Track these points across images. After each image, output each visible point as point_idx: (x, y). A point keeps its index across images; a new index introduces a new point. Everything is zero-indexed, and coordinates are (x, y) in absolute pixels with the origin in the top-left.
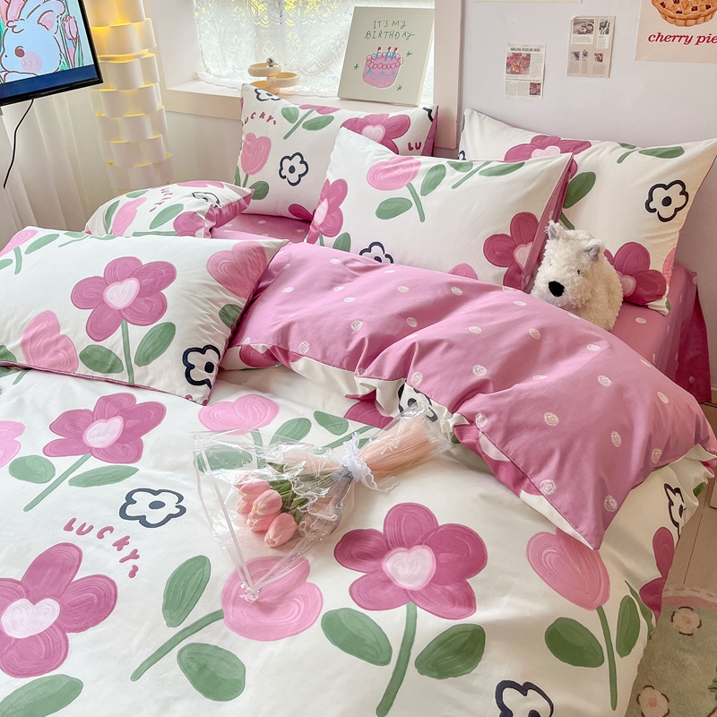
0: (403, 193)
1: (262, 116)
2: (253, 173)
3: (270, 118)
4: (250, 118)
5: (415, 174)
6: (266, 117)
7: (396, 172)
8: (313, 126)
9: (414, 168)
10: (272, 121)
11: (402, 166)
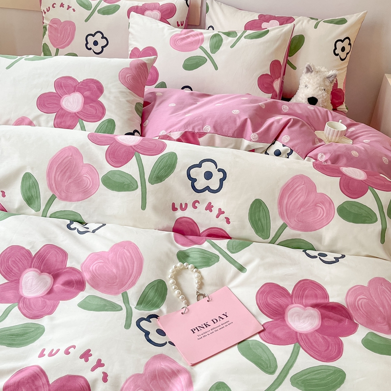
0: (198, 52)
1: (62, 5)
2: (63, 48)
3: (69, 7)
4: (51, 7)
5: (203, 40)
6: (66, 6)
7: (189, 40)
8: (106, 12)
9: (200, 37)
10: (71, 9)
11: (192, 36)
